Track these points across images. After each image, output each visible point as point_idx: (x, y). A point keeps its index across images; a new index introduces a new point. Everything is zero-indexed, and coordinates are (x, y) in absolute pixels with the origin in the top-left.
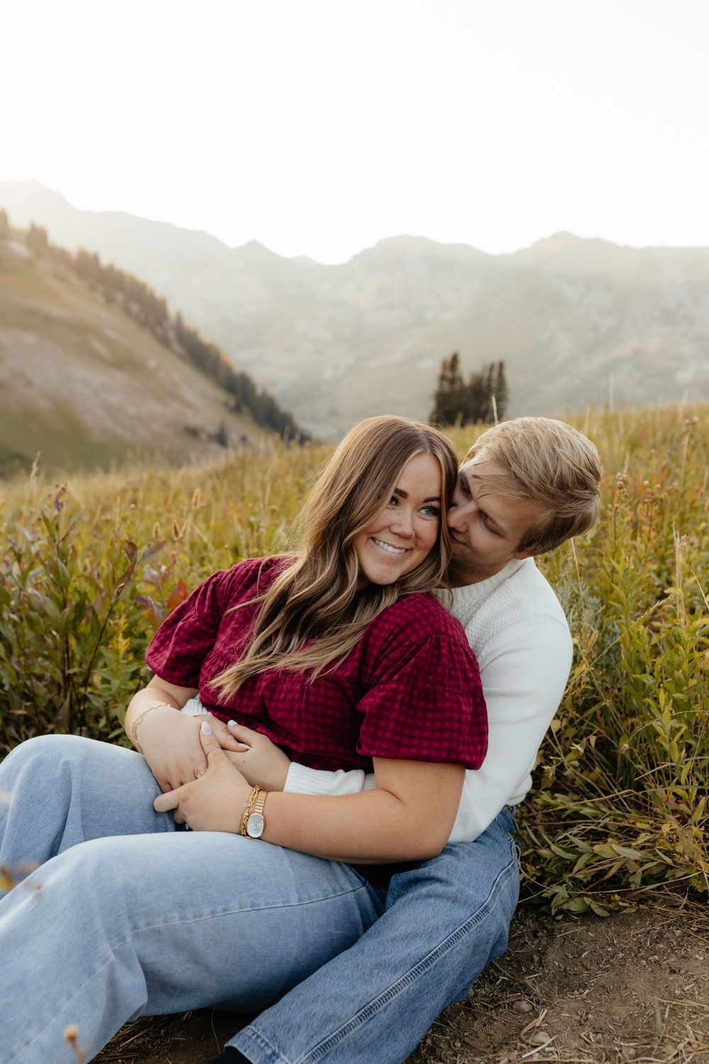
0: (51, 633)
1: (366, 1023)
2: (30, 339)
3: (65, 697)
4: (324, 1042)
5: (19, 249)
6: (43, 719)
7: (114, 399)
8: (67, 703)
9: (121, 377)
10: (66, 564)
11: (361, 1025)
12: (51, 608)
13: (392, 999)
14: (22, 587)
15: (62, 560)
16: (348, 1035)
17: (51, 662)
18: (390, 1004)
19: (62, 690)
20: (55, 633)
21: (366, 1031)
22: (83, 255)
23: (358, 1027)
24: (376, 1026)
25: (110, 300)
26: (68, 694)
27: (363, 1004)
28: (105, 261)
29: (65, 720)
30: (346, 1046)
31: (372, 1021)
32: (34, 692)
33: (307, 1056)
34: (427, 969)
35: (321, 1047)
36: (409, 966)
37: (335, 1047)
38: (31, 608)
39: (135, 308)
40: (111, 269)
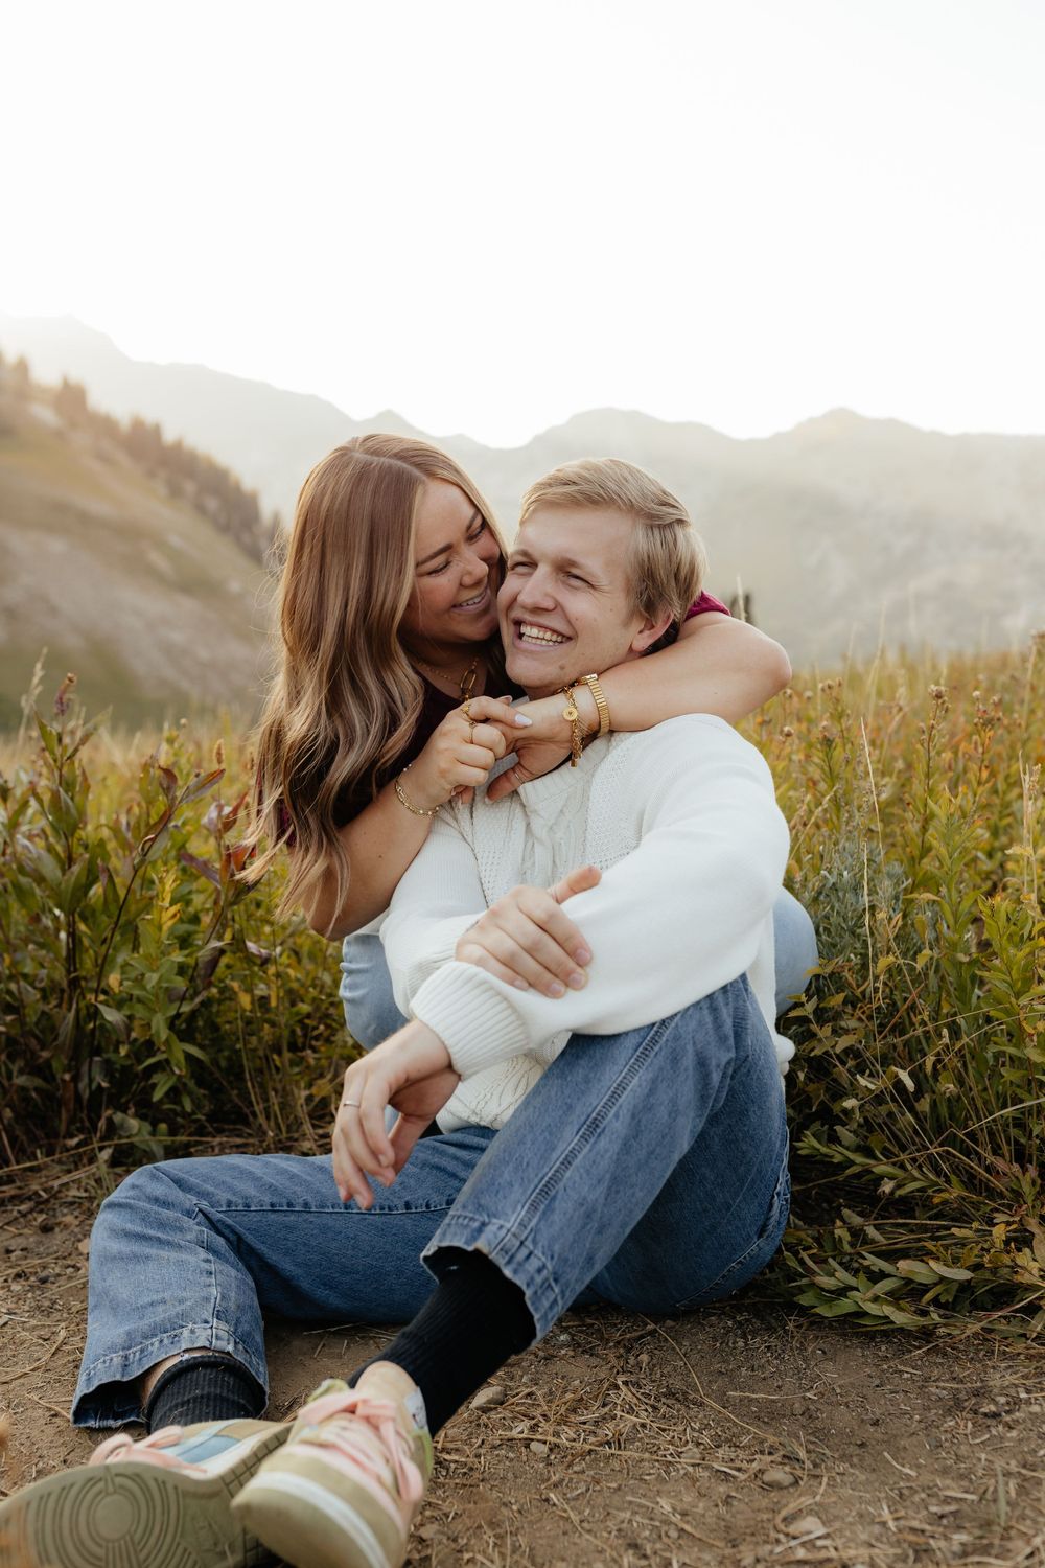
0: (51, 911)
1: (595, 1142)
2: (57, 545)
3: (69, 1010)
4: (544, 1182)
5: (46, 415)
6: (33, 1042)
7: (177, 637)
8: (71, 1015)
9: (188, 605)
10: (72, 798)
11: (588, 1146)
12: (50, 868)
13: (620, 1100)
14: (8, 840)
15: (66, 792)
16: (574, 1164)
17: (48, 952)
18: (620, 1106)
19: (66, 996)
20: (57, 912)
21: (597, 1153)
22: (138, 426)
23: (585, 1150)
24: (611, 1141)
25: (175, 492)
26: (74, 1006)
27: (583, 1118)
28: (169, 436)
29: (67, 1042)
30: (577, 1179)
31: (602, 1136)
32: (22, 1001)
33: (526, 1208)
34: (657, 1048)
35: (542, 1190)
36: (631, 1051)
37: (561, 1185)
38: (21, 870)
39: (212, 504)
40: (178, 447)
